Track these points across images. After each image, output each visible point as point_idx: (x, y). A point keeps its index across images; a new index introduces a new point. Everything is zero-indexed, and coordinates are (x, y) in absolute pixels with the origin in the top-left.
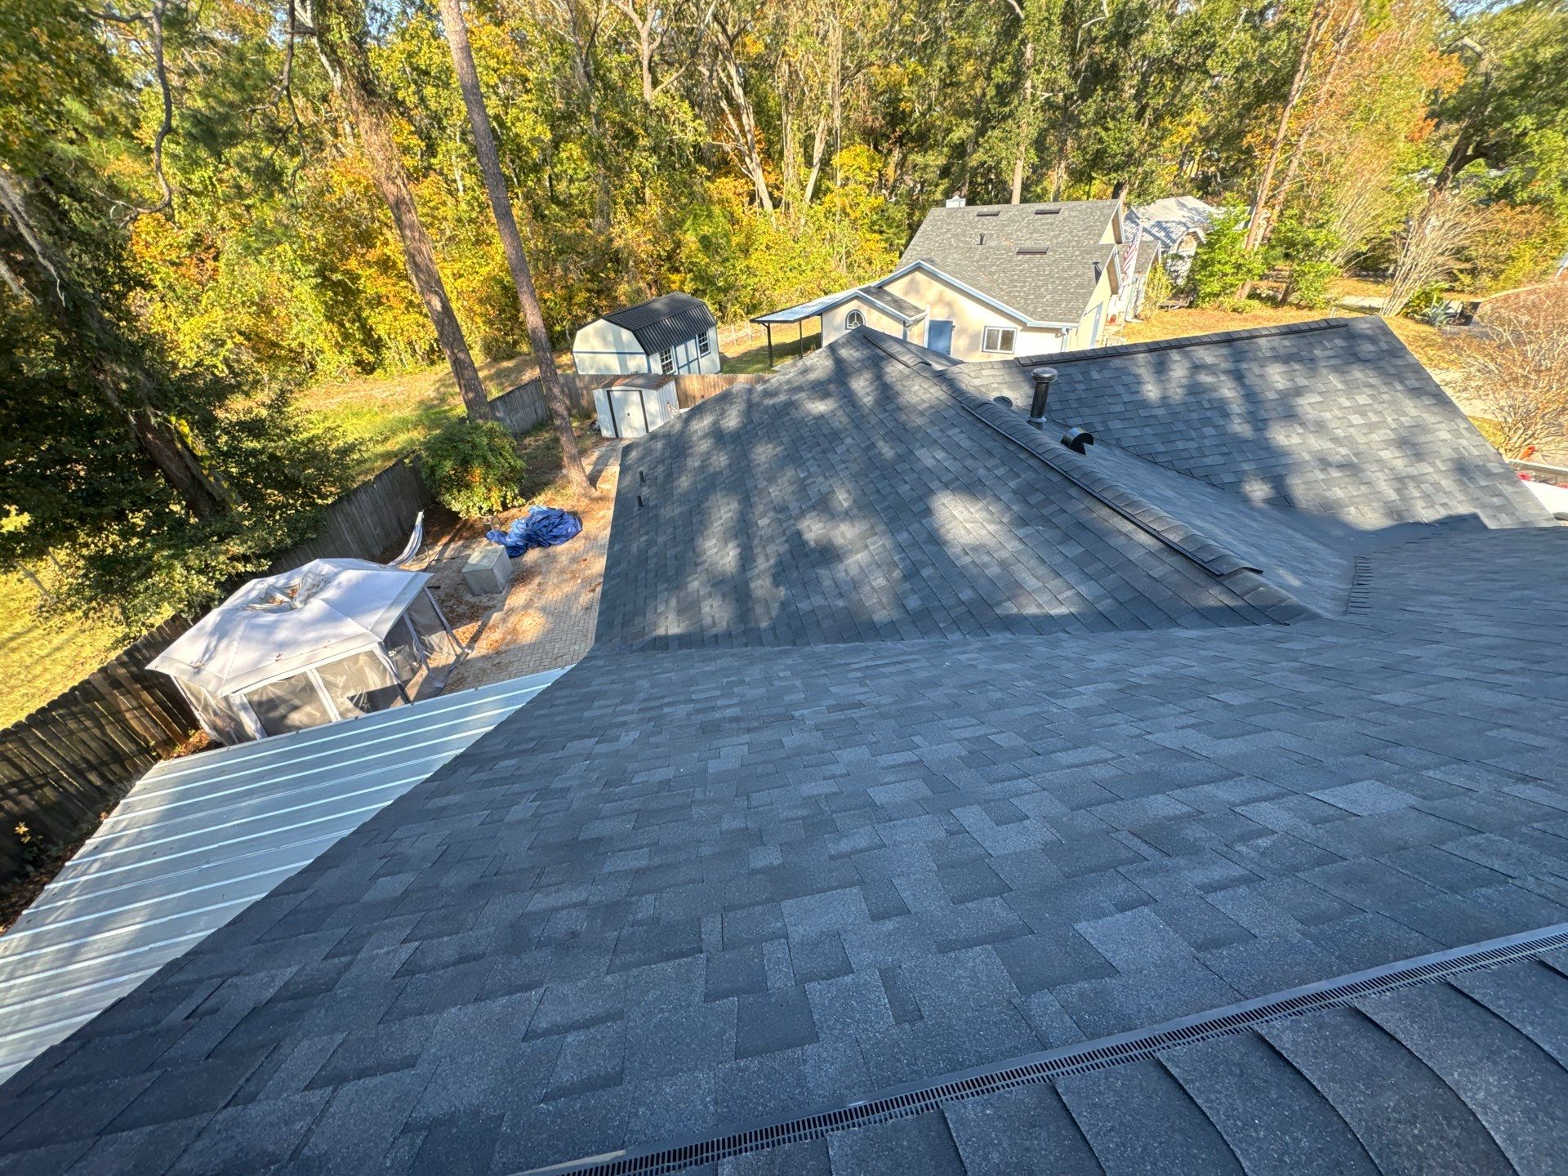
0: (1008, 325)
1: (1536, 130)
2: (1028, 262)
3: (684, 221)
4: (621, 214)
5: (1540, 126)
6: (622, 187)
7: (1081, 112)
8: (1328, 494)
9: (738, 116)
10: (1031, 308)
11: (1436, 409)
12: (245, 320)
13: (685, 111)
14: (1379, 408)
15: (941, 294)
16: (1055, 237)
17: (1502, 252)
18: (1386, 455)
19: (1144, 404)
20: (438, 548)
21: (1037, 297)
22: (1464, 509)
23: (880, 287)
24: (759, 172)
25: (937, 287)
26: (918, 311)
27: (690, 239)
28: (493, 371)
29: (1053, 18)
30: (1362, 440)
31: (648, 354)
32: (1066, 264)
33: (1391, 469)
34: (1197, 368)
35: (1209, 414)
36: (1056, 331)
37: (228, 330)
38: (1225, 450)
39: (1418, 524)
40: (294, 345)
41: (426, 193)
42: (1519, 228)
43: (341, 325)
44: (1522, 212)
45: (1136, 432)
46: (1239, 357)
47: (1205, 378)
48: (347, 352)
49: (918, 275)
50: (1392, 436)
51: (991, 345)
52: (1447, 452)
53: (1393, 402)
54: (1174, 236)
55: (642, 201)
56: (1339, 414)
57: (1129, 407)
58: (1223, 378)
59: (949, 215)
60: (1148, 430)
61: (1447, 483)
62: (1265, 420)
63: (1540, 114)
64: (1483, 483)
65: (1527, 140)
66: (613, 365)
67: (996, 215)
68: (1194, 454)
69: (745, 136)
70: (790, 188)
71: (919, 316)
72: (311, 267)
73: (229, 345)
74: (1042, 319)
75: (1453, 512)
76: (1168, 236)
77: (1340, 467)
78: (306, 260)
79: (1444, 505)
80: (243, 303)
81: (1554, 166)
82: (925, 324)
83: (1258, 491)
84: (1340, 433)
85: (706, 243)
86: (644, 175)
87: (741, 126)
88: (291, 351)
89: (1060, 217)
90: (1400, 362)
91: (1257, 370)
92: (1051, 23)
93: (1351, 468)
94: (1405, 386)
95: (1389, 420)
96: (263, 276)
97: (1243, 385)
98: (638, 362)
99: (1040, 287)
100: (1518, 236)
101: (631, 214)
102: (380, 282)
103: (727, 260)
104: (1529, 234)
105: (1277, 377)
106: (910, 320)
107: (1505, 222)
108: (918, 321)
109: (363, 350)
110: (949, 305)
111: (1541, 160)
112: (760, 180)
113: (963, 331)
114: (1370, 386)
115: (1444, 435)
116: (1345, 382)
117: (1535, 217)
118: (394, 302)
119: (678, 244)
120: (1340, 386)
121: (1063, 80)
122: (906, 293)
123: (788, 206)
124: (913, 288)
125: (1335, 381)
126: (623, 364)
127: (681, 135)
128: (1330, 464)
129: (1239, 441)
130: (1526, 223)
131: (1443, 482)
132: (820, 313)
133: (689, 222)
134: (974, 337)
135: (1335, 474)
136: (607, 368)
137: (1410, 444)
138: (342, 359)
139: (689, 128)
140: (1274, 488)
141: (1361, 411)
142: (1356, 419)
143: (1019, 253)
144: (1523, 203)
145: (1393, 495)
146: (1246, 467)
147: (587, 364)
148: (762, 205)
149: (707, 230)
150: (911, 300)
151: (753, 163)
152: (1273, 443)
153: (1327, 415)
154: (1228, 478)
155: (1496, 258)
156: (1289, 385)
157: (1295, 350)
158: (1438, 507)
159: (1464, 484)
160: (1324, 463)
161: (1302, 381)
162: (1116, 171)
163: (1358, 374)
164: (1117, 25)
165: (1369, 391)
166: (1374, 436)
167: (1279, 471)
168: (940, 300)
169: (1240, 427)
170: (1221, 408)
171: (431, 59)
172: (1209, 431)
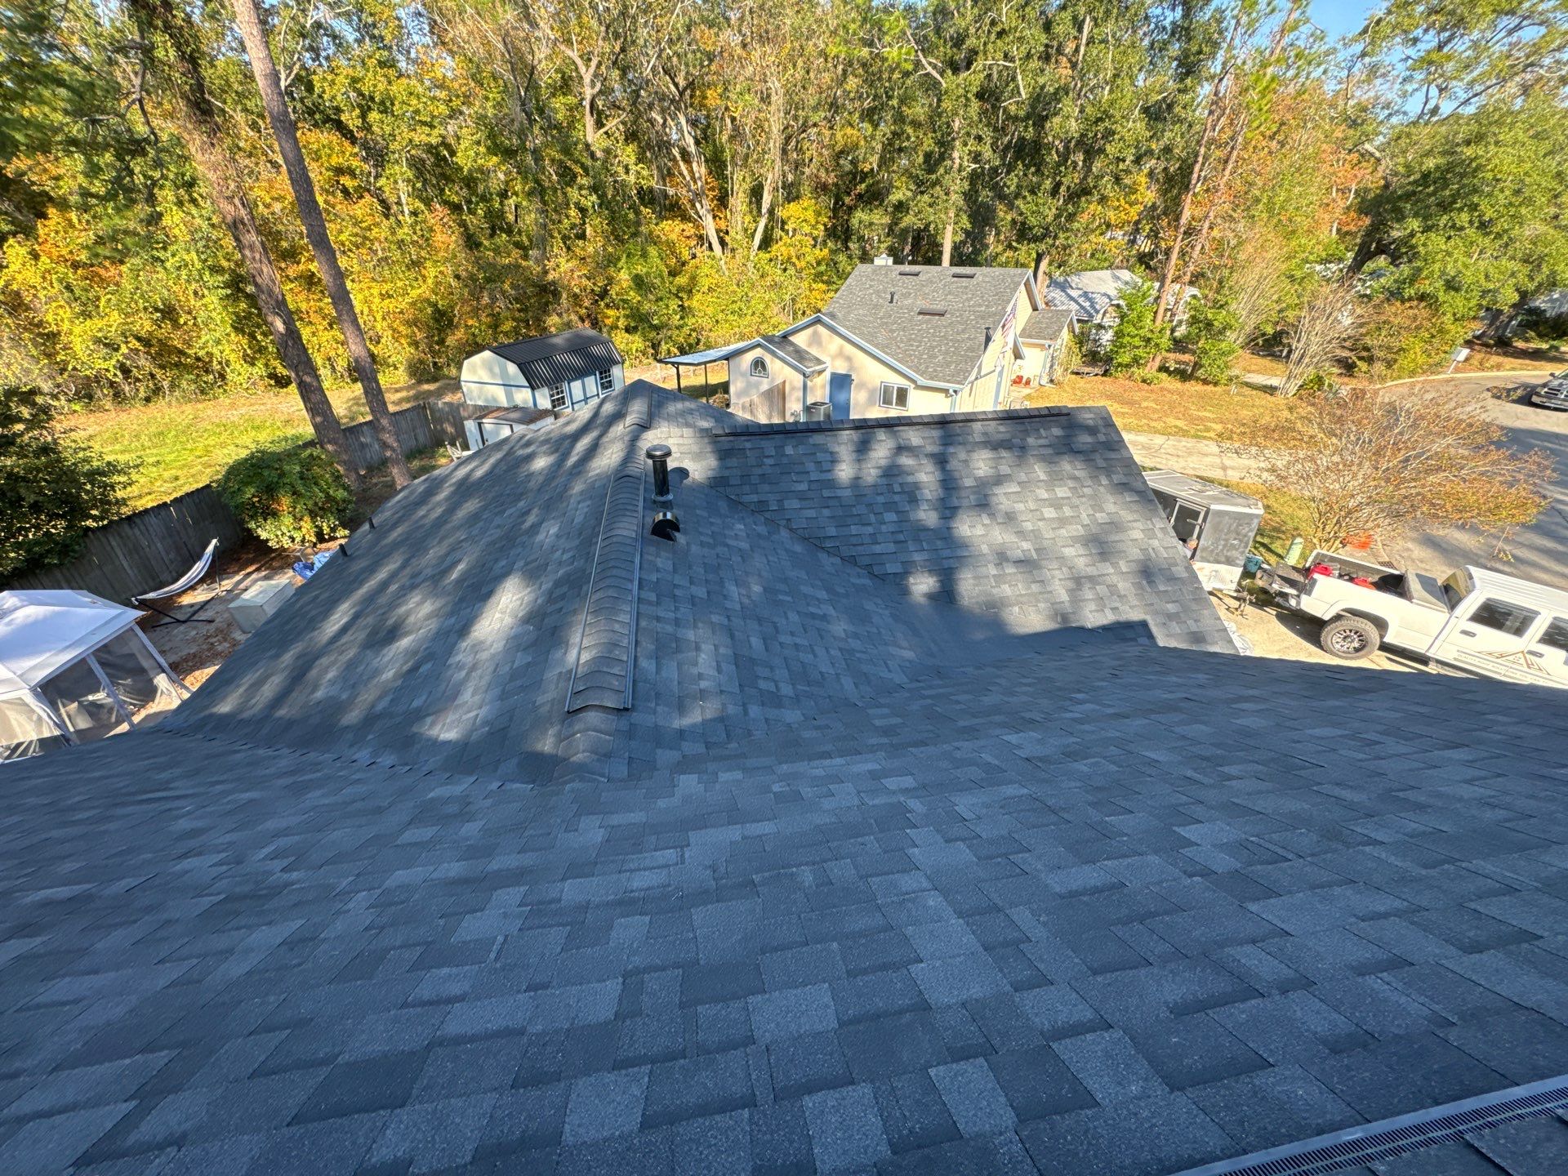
0: (903, 382)
1: (1423, 233)
2: (927, 322)
3: (619, 259)
4: (557, 247)
5: (1427, 229)
6: (560, 222)
7: (1005, 184)
8: (995, 591)
9: (688, 162)
10: (922, 367)
11: (1135, 507)
12: (144, 324)
13: (628, 154)
14: (1076, 501)
15: (841, 348)
16: (968, 300)
17: (1395, 344)
18: (1069, 552)
19: (832, 484)
20: (238, 578)
21: (930, 357)
22: (1135, 616)
23: (785, 337)
24: (710, 217)
25: (838, 341)
26: (819, 361)
27: (624, 277)
28: (412, 393)
29: (969, 95)
30: (1048, 534)
31: (533, 388)
32: (961, 327)
33: (1070, 568)
34: (900, 449)
35: (897, 498)
36: (946, 391)
37: (123, 334)
38: (901, 537)
39: (1082, 629)
40: (201, 353)
41: (359, 213)
42: (1408, 322)
43: (252, 336)
44: (1411, 307)
45: (811, 513)
46: (948, 440)
47: (906, 461)
48: (260, 364)
49: (820, 328)
50: (1082, 531)
51: (887, 401)
52: (1135, 553)
53: (1093, 497)
54: (1098, 307)
55: (582, 236)
56: (1032, 505)
57: (814, 486)
58: (924, 461)
59: (874, 271)
60: (826, 512)
61: (1124, 586)
62: (956, 508)
63: (1426, 218)
64: (1162, 588)
65: (1414, 241)
66: (500, 396)
67: (917, 275)
68: (867, 540)
69: (695, 182)
70: (736, 235)
71: (818, 368)
72: (220, 279)
73: (124, 349)
74: (932, 379)
75: (1123, 618)
76: (1092, 306)
77: (1019, 562)
78: (216, 270)
79: (1114, 609)
80: (145, 309)
81: (1437, 266)
82: (827, 376)
83: (922, 585)
84: (1028, 526)
85: (639, 282)
86: (583, 210)
87: (691, 172)
88: (198, 359)
89: (974, 281)
90: (1113, 455)
91: (962, 455)
92: (968, 99)
93: (1028, 565)
94: (1111, 480)
95: (1084, 515)
96: (171, 283)
97: (943, 470)
98: (523, 397)
99: (934, 348)
100: (1408, 328)
101: (569, 249)
102: (302, 296)
103: (661, 299)
104: (1418, 328)
105: (981, 464)
106: (808, 371)
107: (1396, 315)
108: (820, 372)
109: (277, 363)
110: (849, 359)
111: (1426, 260)
112: (710, 227)
113: (862, 385)
114: (1075, 478)
115: (1137, 534)
116: (1049, 474)
117: (1423, 312)
118: (315, 318)
119: (610, 281)
120: (1043, 476)
121: (987, 153)
122: (810, 345)
123: (733, 250)
124: (816, 340)
125: (1040, 471)
126: (509, 396)
127: (624, 177)
128: (1007, 560)
129: (920, 530)
130: (1415, 318)
131: (1120, 585)
132: (727, 358)
133: (624, 259)
134: (872, 392)
135: (1010, 570)
136: (495, 400)
137: (1101, 544)
138: (255, 370)
139: (631, 170)
140: (941, 581)
141: (1057, 504)
142: (1050, 513)
143: (920, 313)
144: (1410, 299)
145: (1064, 596)
146: (917, 557)
147: (475, 394)
148: (711, 248)
149: (641, 269)
150: (814, 351)
151: (704, 208)
152: (956, 533)
153: (1020, 506)
154: (891, 568)
155: (1389, 348)
156: (991, 472)
157: (1008, 436)
158: (1108, 612)
159: (1142, 588)
160: (1002, 558)
161: (1005, 469)
162: (1035, 242)
163: (1066, 466)
164: (1033, 107)
165: (1071, 484)
166: (1063, 532)
167: (952, 563)
168: (841, 354)
169: (928, 516)
170: (912, 495)
171: (375, 86)
172: (891, 517)
